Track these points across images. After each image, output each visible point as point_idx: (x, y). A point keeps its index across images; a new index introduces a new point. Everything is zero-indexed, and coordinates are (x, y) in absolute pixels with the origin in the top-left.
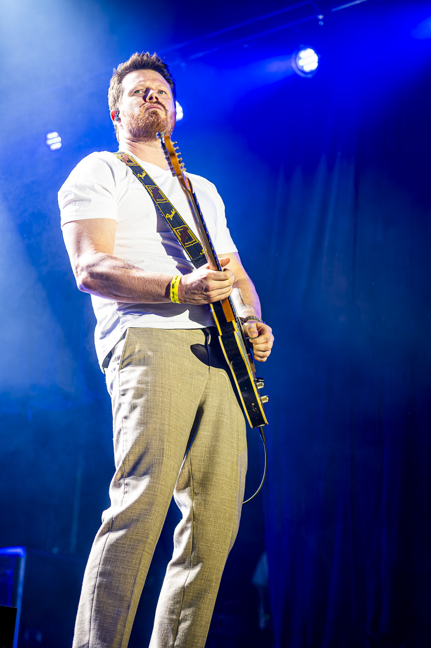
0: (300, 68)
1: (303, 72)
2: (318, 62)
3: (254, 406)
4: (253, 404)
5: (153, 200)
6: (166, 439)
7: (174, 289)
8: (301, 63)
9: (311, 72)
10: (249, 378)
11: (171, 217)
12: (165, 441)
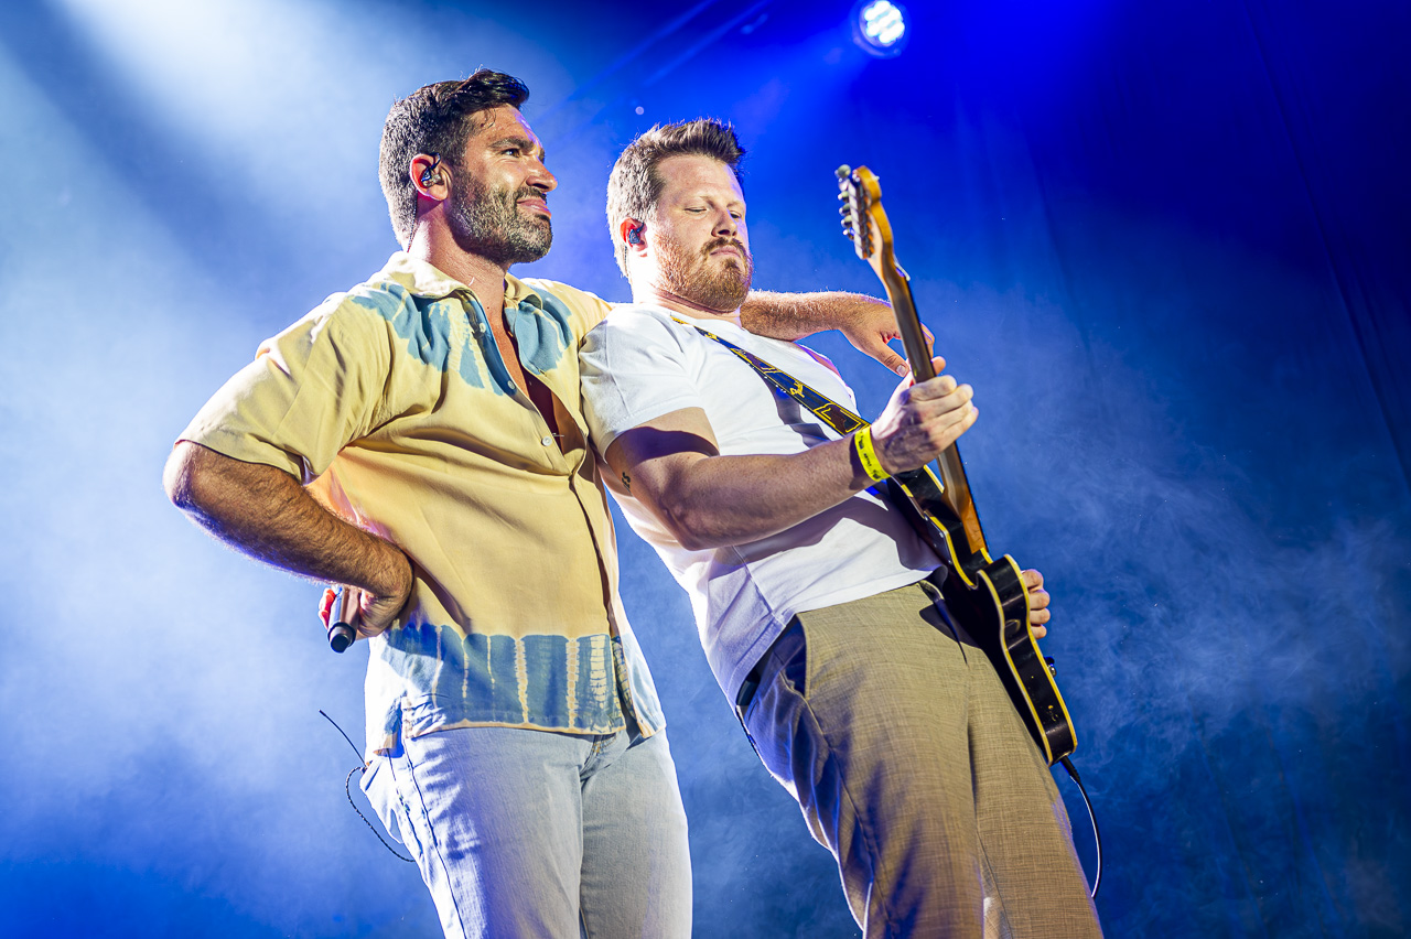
0: (872, 41)
1: (882, 48)
2: (904, 21)
3: (1052, 710)
4: (1050, 707)
5: (755, 369)
6: (944, 817)
7: (865, 448)
8: (870, 31)
9: (897, 43)
10: (1035, 656)
11: (799, 391)
12: (945, 819)
